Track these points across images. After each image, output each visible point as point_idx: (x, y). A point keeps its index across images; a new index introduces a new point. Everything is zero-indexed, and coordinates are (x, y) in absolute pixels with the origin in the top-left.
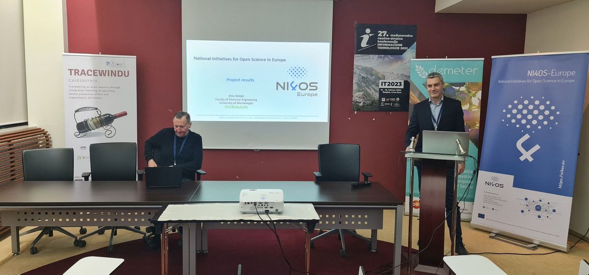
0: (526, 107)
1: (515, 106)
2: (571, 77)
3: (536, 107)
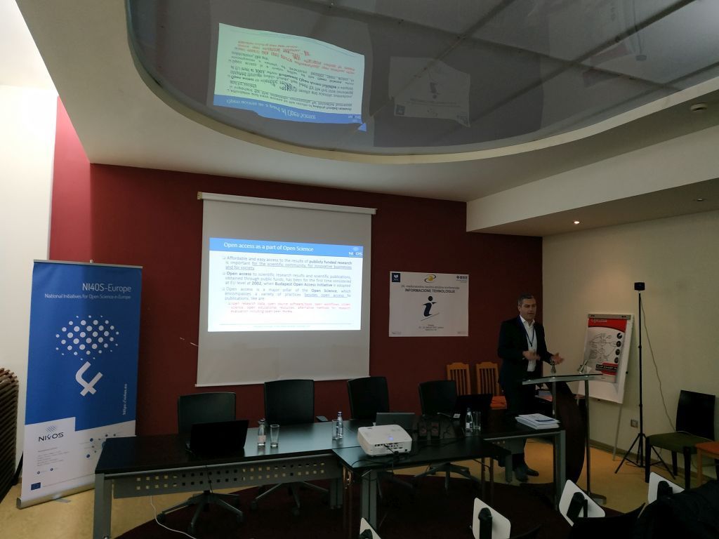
0: (83, 329)
1: (70, 329)
2: (127, 293)
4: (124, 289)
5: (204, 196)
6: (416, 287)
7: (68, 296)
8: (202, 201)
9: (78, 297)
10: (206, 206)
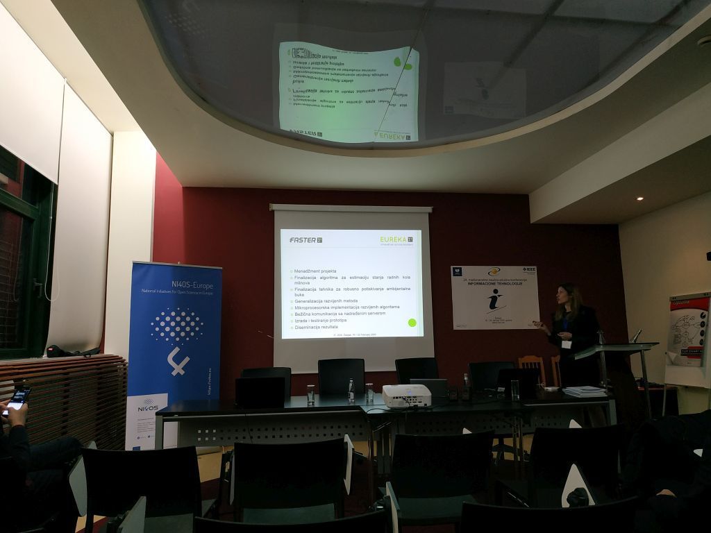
0: (173, 319)
1: (163, 319)
2: (209, 290)
3: (183, 319)
4: (207, 287)
5: (274, 207)
6: (480, 280)
7: (160, 291)
8: (273, 211)
9: (169, 292)
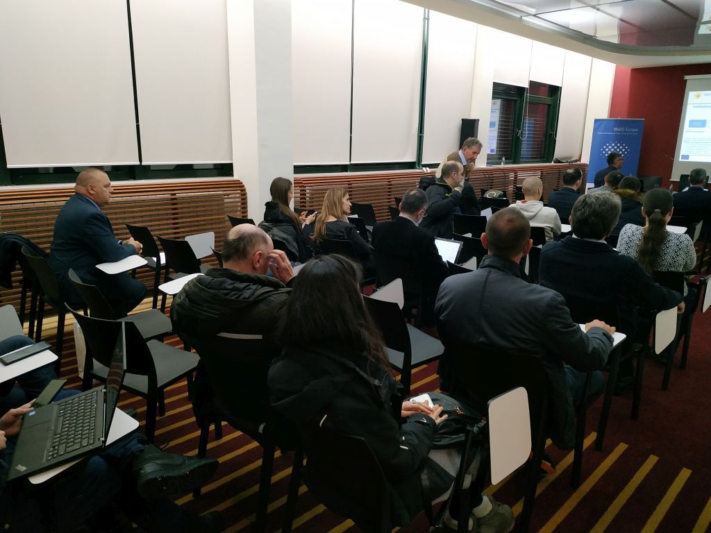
0: (613, 147)
1: (607, 147)
2: (635, 132)
3: (618, 147)
4: (634, 130)
5: (687, 77)
8: (686, 80)
10: (688, 85)
